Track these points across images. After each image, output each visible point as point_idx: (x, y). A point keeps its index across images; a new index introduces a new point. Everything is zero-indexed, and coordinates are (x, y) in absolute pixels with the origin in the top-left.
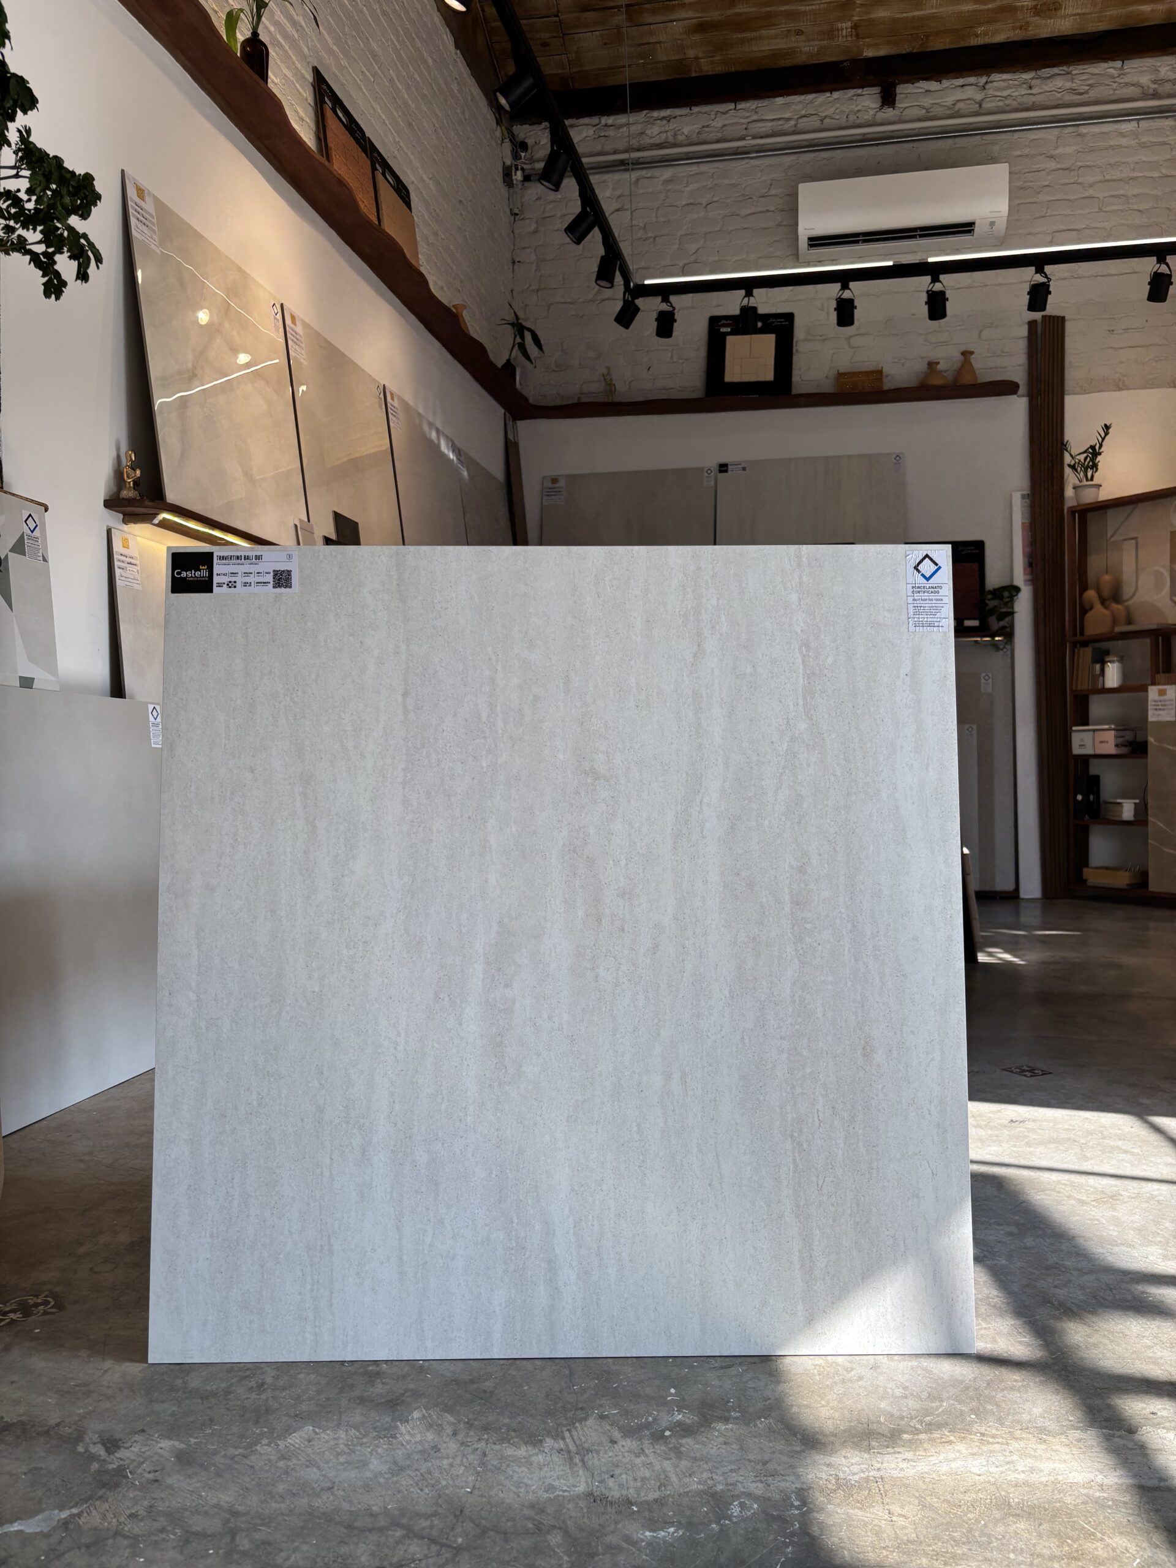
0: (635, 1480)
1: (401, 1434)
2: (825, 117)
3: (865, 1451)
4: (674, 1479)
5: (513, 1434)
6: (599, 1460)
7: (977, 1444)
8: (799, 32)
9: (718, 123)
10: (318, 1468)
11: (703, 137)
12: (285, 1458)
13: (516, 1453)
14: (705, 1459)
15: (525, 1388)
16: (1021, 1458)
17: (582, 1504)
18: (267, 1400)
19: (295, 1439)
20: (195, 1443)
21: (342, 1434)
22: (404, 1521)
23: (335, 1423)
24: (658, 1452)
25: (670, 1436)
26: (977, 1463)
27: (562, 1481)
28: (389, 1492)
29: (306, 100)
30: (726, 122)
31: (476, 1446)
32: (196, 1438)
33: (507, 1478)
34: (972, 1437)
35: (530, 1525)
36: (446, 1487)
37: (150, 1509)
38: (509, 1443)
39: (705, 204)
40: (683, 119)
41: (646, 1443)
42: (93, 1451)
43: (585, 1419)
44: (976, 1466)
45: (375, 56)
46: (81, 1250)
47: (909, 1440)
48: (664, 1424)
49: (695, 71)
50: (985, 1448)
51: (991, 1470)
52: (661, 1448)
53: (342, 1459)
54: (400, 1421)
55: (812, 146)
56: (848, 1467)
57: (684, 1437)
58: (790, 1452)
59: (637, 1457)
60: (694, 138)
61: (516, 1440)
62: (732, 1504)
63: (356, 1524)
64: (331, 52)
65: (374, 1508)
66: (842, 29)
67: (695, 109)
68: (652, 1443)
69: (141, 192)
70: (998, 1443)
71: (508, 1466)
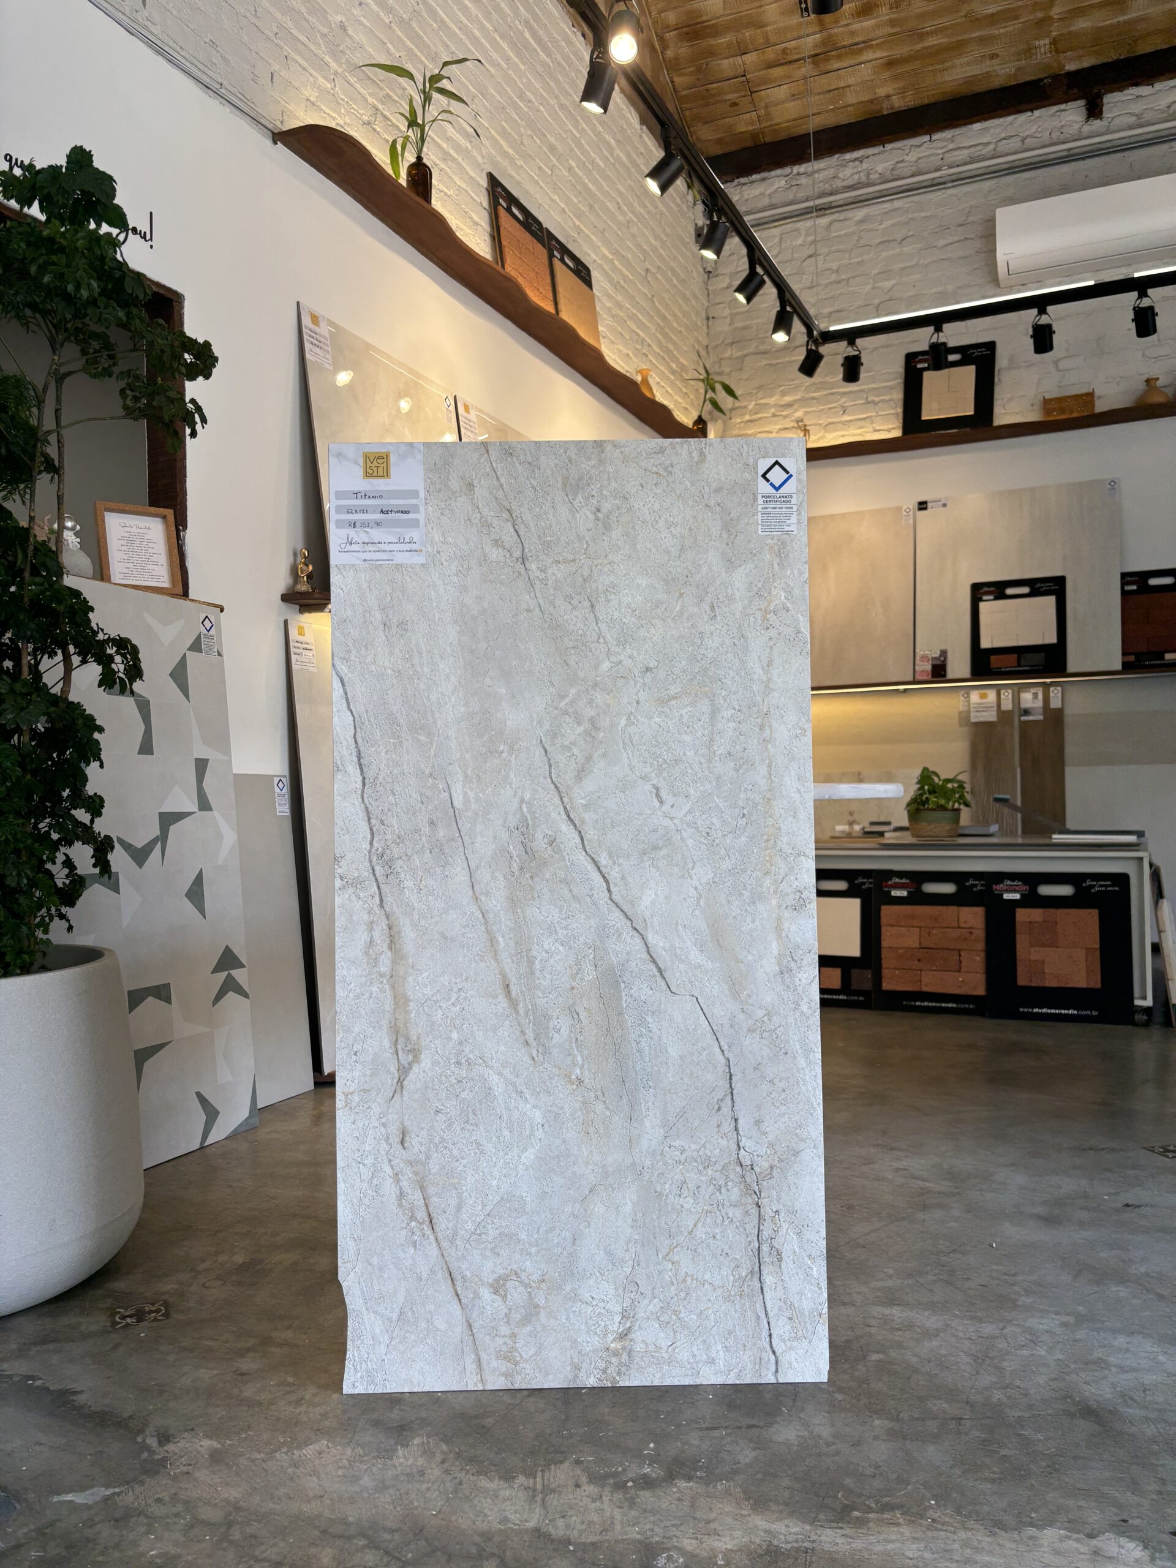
0: (583, 1522)
1: (398, 1457)
2: (1027, 137)
3: (808, 1524)
4: (618, 1527)
5: (493, 1468)
6: (558, 1501)
7: (924, 1529)
8: (993, 56)
9: (912, 157)
10: (318, 1478)
11: (897, 172)
12: (295, 1465)
13: (488, 1485)
14: (653, 1512)
15: (521, 1427)
16: (961, 1548)
17: (526, 1538)
18: (300, 1414)
19: (309, 1451)
20: (230, 1445)
21: (349, 1451)
22: (370, 1533)
23: (347, 1441)
24: (615, 1500)
25: (631, 1487)
26: (914, 1546)
27: (518, 1515)
28: (368, 1506)
29: (481, 204)
30: (921, 155)
31: (456, 1475)
32: (232, 1440)
33: (471, 1506)
34: (922, 1522)
35: (474, 1550)
36: (416, 1508)
37: (174, 1498)
38: (486, 1475)
39: (900, 240)
40: (876, 158)
41: (607, 1489)
42: (148, 1441)
43: (561, 1462)
44: (912, 1550)
45: (552, 148)
46: (201, 1267)
47: (857, 1518)
48: (631, 1475)
49: (887, 109)
50: (929, 1534)
51: (927, 1555)
52: (619, 1496)
53: (340, 1473)
54: (402, 1446)
55: (1013, 169)
56: (785, 1536)
57: (643, 1489)
58: (737, 1515)
59: (594, 1501)
60: (888, 175)
61: (492, 1474)
62: (660, 1555)
63: (331, 1530)
64: (505, 154)
65: (351, 1519)
66: (1040, 47)
67: (889, 146)
68: (612, 1492)
69: (315, 319)
70: (946, 1530)
71: (476, 1496)
